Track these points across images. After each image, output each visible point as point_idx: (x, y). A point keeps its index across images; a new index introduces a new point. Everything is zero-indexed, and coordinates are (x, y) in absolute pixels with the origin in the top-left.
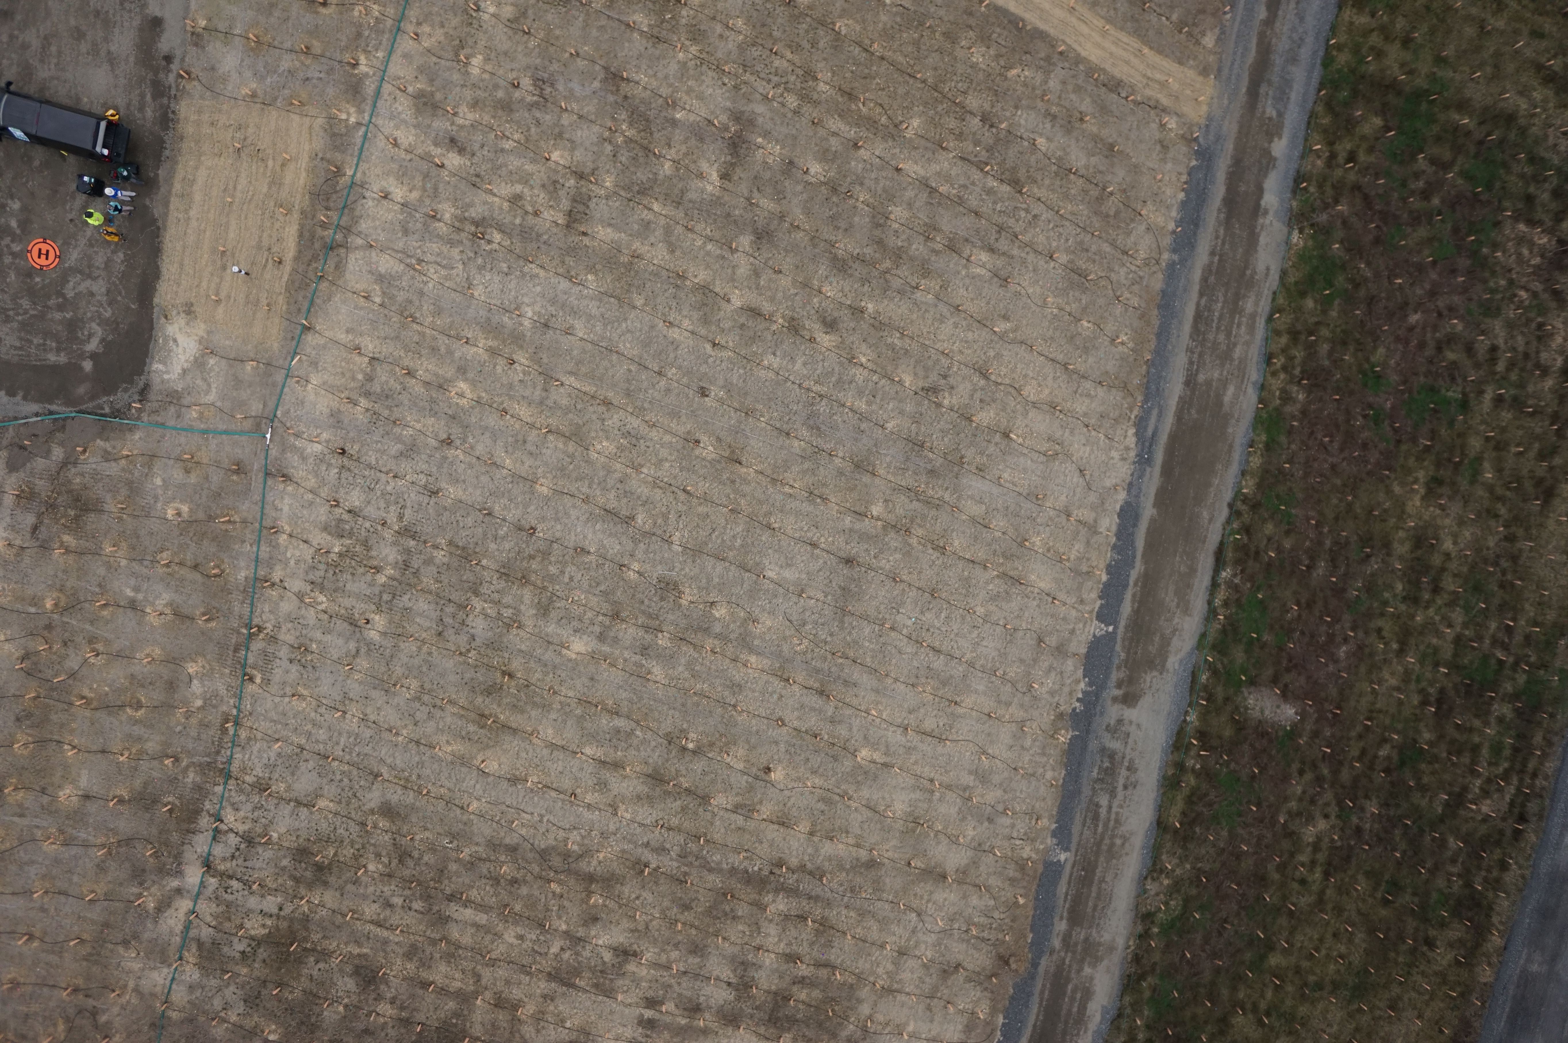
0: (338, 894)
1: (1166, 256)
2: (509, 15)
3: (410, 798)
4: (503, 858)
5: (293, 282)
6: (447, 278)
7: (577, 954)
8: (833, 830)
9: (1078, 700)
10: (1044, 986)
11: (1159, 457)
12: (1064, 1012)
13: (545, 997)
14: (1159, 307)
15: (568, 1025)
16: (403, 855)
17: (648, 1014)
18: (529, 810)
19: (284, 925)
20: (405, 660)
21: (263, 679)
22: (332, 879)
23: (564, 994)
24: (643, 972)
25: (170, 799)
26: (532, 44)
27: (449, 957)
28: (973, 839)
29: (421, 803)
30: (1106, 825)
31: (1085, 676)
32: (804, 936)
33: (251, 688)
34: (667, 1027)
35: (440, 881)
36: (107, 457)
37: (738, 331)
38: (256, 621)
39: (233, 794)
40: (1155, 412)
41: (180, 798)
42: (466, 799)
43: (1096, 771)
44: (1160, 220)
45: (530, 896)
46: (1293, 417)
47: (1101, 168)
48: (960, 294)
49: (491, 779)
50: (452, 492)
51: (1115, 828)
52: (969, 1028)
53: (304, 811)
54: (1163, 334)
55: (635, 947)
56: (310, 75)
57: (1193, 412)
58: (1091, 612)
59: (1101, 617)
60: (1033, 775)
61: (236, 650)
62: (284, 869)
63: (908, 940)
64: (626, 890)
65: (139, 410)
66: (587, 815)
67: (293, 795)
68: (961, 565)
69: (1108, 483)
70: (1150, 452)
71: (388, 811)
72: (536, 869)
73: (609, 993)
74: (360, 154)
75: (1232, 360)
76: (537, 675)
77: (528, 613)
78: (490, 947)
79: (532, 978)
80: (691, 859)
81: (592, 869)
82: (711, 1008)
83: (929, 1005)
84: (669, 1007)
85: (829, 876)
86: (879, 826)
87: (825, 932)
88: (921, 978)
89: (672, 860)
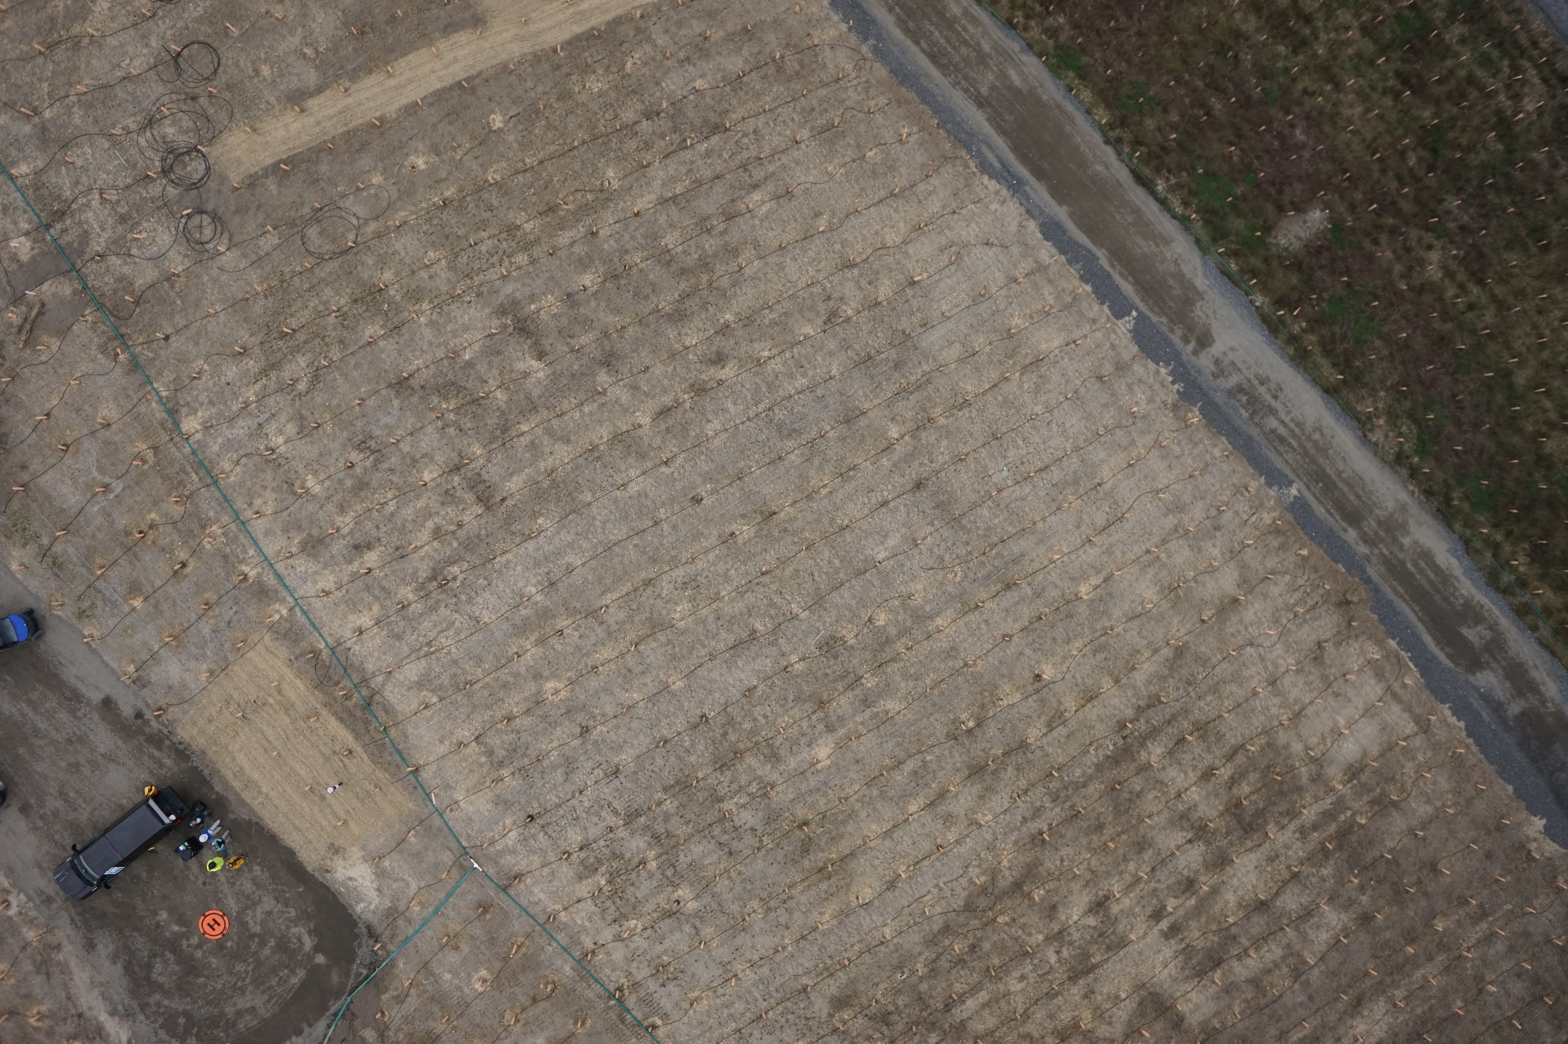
1: (864, 49)
2: (295, 431)
3: (842, 977)
4: (947, 942)
5: (372, 754)
6: (457, 633)
7: (1070, 944)
8: (1128, 662)
9: (1173, 383)
10: (1391, 586)
11: (1023, 171)
12: (1427, 587)
13: (1086, 996)
14: (901, 83)
15: (1123, 996)
16: (884, 1018)
17: (1164, 925)
18: (924, 891)
20: (730, 896)
21: (661, 1018)
23: (1096, 979)
24: (1127, 902)
26: (329, 430)
28: (1222, 554)
29: (853, 971)
30: (1294, 436)
31: (1157, 364)
32: (1197, 751)
33: (661, 1033)
34: (1187, 917)
35: (928, 1006)
36: (400, 1000)
37: (669, 436)
38: (612, 988)
40: (985, 149)
42: (877, 935)
43: (1243, 411)
44: (833, 33)
45: (994, 945)
46: (1073, 38)
47: (755, 50)
48: (771, 237)
49: (876, 903)
50: (626, 757)
51: (1303, 430)
52: (1380, 675)
54: (926, 96)
55: (1101, 893)
56: (227, 618)
57: (1007, 117)
58: (1108, 319)
59: (1119, 314)
60: (1207, 466)
61: (623, 1021)
63: (1266, 669)
64: (1048, 864)
65: (383, 947)
66: (963, 849)
68: (989, 397)
69: (1013, 228)
70: (1014, 176)
71: (839, 1003)
72: (975, 923)
73: (1123, 943)
74: (314, 626)
75: (989, 55)
76: (822, 802)
77: (766, 771)
78: (1011, 1008)
79: (1062, 995)
80: (1063, 794)
81: (1011, 879)
82: (1198, 871)
83: (1334, 693)
84: (1171, 904)
85: (1163, 694)
86: (1152, 622)
87: (1206, 732)
88: (1305, 683)
89: (1052, 809)
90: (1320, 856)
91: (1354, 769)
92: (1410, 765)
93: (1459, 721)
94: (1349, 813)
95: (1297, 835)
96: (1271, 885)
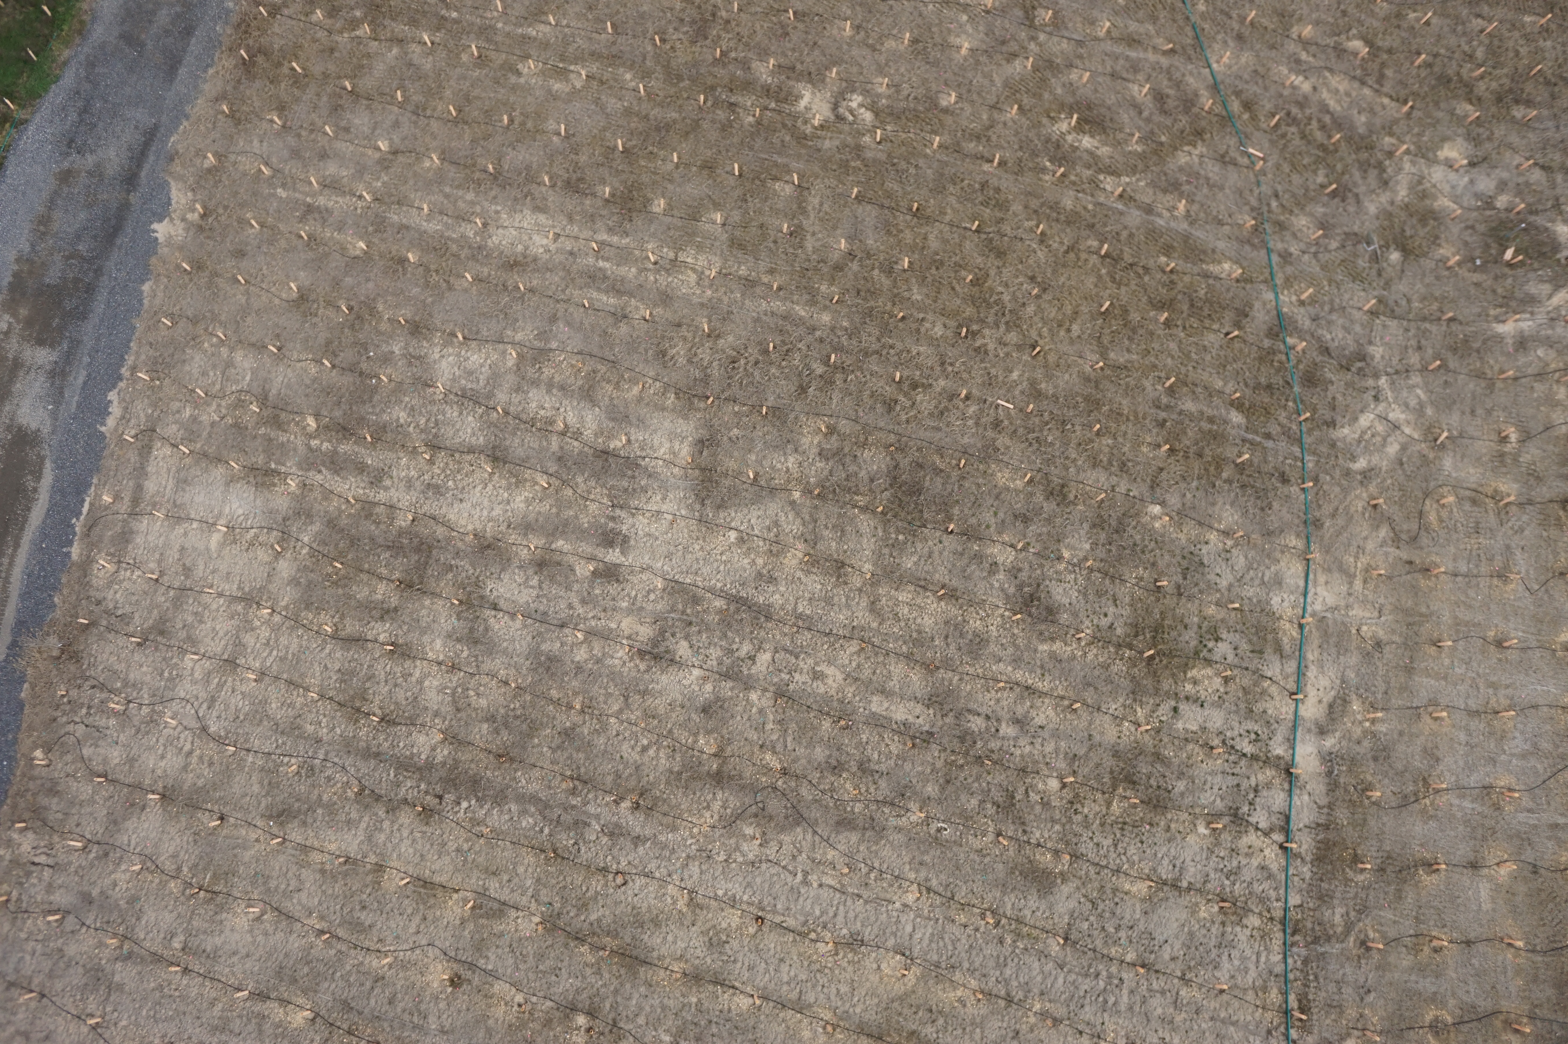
0: (1097, 738)
3: (1009, 905)
4: (858, 807)
7: (730, 652)
8: (346, 875)
13: (772, 580)
15: (733, 535)
16: (1009, 807)
17: (613, 556)
18: (825, 893)
19: (1166, 684)
22: (1109, 762)
23: (742, 586)
24: (627, 624)
25: (1361, 878)
27: (919, 640)
28: (118, 866)
29: (992, 896)
32: (384, 691)
34: (583, 536)
35: (949, 764)
39: (1273, 894)
41: (1347, 881)
42: (925, 907)
45: (810, 745)
49: (891, 943)
52: (125, 537)
53: (1165, 871)
55: (642, 667)
62: (1181, 775)
63: (221, 686)
64: (663, 762)
66: (736, 888)
67: (1185, 900)
71: (1041, 882)
72: (805, 792)
73: (675, 589)
78: (862, 659)
79: (795, 609)
80: (567, 818)
81: (719, 795)
82: (520, 567)
83: (187, 577)
84: (583, 570)
85: (349, 793)
86: (273, 884)
87: (353, 698)
88: (201, 622)
89: (597, 817)
90: (389, 436)
91: (259, 479)
92: (204, 418)
93: (110, 402)
94: (314, 443)
95: (387, 482)
96: (467, 468)
